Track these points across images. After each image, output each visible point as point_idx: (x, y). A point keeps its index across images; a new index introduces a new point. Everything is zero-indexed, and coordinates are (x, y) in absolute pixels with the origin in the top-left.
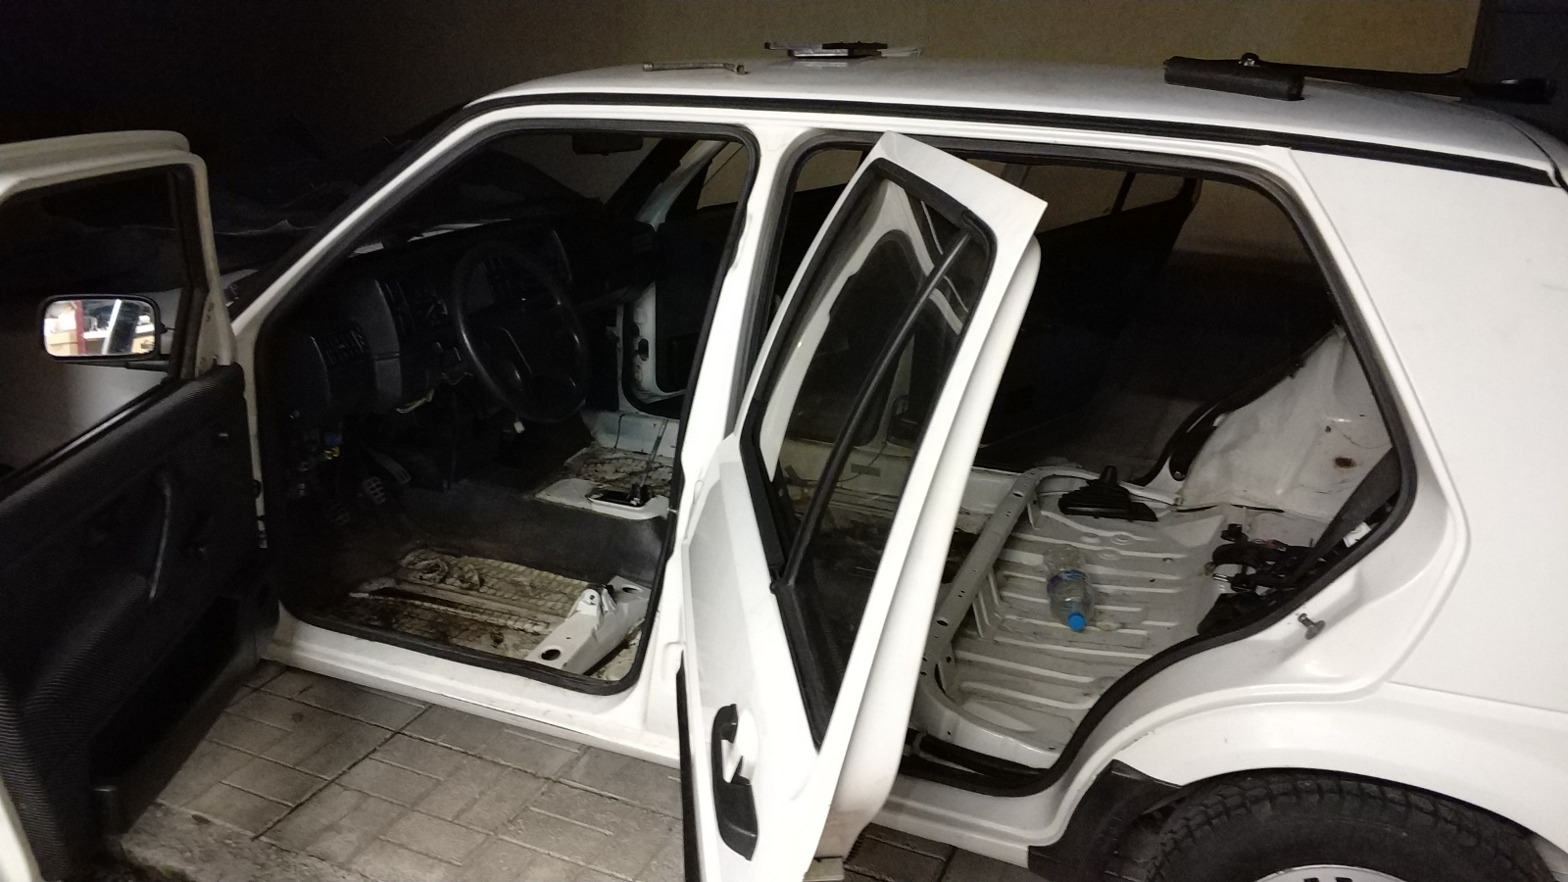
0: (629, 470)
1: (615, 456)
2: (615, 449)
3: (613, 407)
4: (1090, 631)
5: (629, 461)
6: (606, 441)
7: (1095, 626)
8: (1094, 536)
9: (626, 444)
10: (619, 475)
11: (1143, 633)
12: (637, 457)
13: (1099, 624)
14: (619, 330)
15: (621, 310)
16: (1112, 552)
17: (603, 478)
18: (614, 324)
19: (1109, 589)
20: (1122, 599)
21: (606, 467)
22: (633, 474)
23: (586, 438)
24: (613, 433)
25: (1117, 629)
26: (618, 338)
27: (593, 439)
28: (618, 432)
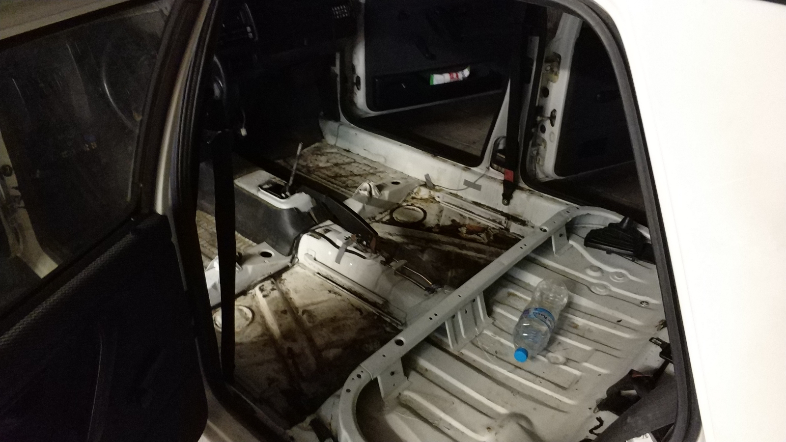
0: (334, 161)
1: (333, 150)
2: (332, 147)
3: (337, 119)
4: (538, 360)
5: (337, 156)
6: (330, 140)
7: (544, 356)
8: (600, 269)
9: (342, 144)
10: (328, 165)
11: (577, 373)
12: (344, 153)
13: (550, 355)
14: (337, 70)
15: (338, 55)
16: (605, 287)
17: (318, 165)
18: (334, 65)
19: (580, 321)
20: (583, 336)
21: (323, 158)
22: (336, 165)
23: (319, 136)
24: (335, 136)
25: (561, 364)
26: (337, 75)
27: (323, 137)
28: (337, 136)
